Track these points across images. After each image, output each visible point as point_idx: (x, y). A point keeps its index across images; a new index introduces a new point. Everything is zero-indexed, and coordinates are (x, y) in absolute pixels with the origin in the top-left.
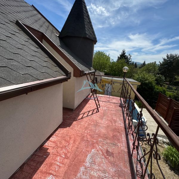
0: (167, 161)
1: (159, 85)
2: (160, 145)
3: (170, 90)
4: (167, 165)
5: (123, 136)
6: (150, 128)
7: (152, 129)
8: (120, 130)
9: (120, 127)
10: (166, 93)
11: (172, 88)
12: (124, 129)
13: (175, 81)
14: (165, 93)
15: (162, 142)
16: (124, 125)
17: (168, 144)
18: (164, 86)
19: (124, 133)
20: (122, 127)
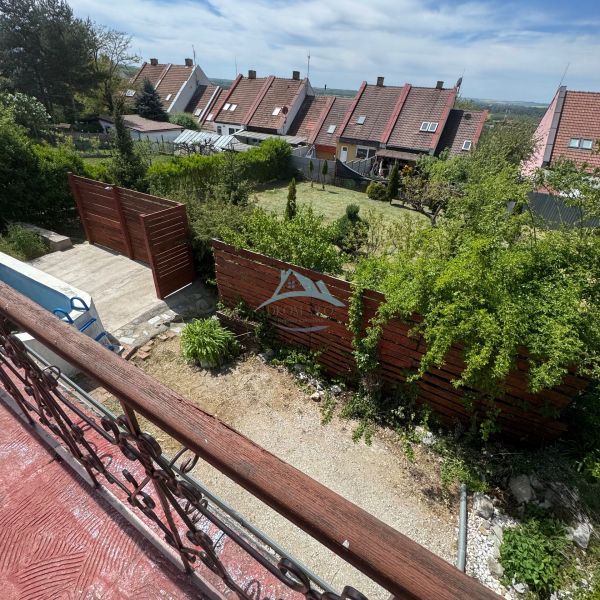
0: (199, 365)
1: (44, 141)
2: (164, 337)
3: (88, 153)
4: (204, 372)
5: (76, 513)
6: (115, 311)
7: (120, 309)
8: (39, 498)
9: (26, 474)
10: (86, 169)
11: (87, 141)
12: (56, 466)
13: (82, 115)
14: (82, 168)
15: (163, 327)
16: (34, 444)
17: (177, 321)
18: (61, 140)
19: (73, 487)
20: (33, 467)
